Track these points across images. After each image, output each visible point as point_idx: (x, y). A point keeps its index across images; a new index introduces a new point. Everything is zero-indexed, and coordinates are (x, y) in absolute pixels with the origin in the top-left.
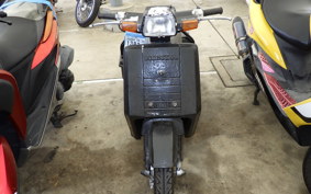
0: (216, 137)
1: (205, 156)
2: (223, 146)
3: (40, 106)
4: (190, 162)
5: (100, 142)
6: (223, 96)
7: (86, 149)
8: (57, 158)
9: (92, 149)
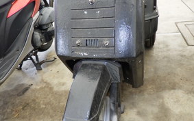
0: (172, 91)
1: (156, 110)
2: (178, 101)
3: (15, 49)
4: (139, 113)
5: (63, 84)
6: (184, 53)
7: (51, 89)
8: (28, 93)
9: (55, 89)
